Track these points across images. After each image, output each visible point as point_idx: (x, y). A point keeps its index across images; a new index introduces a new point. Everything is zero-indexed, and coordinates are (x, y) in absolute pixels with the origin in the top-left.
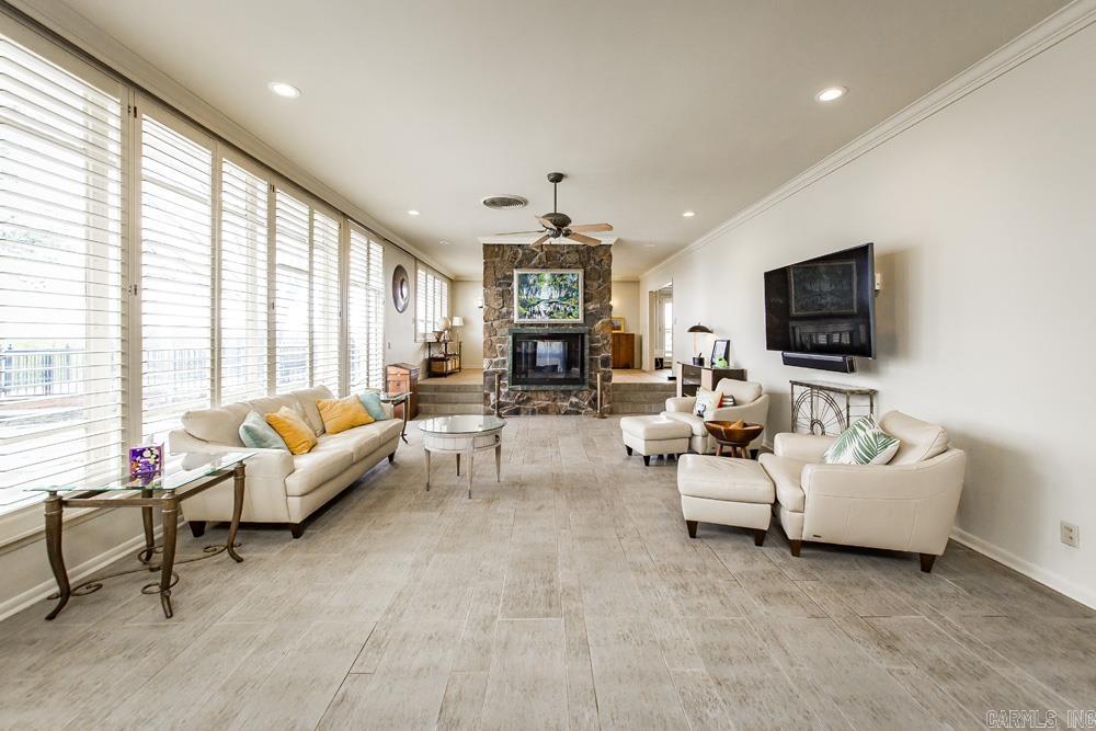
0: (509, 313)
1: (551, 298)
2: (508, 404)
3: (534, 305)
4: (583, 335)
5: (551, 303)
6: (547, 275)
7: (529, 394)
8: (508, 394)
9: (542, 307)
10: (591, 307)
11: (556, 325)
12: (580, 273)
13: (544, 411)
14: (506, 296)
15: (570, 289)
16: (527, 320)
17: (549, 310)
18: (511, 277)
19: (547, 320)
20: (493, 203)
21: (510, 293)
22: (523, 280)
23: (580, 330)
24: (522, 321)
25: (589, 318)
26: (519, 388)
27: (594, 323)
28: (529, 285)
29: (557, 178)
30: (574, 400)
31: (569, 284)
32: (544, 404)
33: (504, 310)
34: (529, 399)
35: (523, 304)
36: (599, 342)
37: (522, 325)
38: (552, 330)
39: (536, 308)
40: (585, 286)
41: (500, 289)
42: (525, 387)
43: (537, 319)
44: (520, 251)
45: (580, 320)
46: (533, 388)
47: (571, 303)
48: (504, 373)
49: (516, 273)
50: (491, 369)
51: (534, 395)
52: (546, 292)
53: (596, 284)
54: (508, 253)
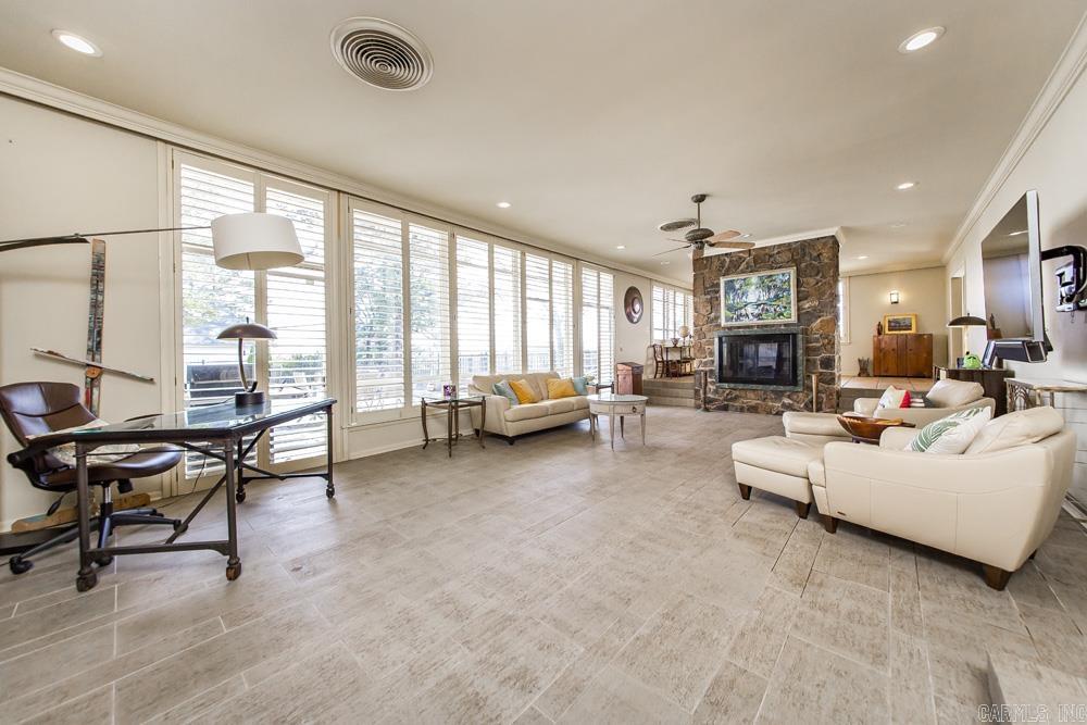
0: (717, 318)
1: (759, 300)
2: (716, 400)
3: (741, 308)
4: (795, 335)
5: (760, 305)
6: (754, 278)
7: (738, 393)
8: (716, 392)
9: (750, 310)
10: (807, 305)
11: (766, 326)
12: (792, 271)
13: (753, 409)
14: (713, 303)
15: (780, 289)
16: (734, 323)
17: (756, 312)
18: (718, 285)
19: (756, 321)
20: (668, 228)
21: (718, 299)
22: (730, 286)
23: (793, 329)
24: (729, 324)
25: (803, 319)
26: (726, 385)
27: (810, 322)
28: (734, 290)
29: (700, 199)
30: (787, 401)
31: (779, 284)
32: (754, 403)
33: (712, 315)
34: (736, 398)
35: (730, 308)
36: (817, 340)
37: (730, 328)
38: (760, 332)
39: (743, 311)
40: (799, 284)
41: (709, 297)
42: (732, 385)
43: (745, 322)
44: (728, 260)
45: (794, 319)
46: (741, 386)
47: (783, 302)
48: (711, 371)
49: (722, 281)
50: (701, 368)
51: (743, 394)
52: (754, 295)
53: (812, 281)
54: (716, 263)
